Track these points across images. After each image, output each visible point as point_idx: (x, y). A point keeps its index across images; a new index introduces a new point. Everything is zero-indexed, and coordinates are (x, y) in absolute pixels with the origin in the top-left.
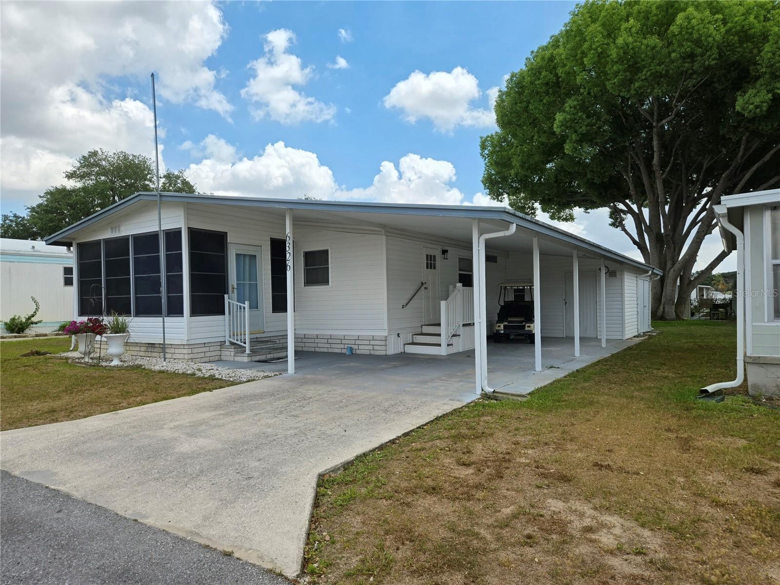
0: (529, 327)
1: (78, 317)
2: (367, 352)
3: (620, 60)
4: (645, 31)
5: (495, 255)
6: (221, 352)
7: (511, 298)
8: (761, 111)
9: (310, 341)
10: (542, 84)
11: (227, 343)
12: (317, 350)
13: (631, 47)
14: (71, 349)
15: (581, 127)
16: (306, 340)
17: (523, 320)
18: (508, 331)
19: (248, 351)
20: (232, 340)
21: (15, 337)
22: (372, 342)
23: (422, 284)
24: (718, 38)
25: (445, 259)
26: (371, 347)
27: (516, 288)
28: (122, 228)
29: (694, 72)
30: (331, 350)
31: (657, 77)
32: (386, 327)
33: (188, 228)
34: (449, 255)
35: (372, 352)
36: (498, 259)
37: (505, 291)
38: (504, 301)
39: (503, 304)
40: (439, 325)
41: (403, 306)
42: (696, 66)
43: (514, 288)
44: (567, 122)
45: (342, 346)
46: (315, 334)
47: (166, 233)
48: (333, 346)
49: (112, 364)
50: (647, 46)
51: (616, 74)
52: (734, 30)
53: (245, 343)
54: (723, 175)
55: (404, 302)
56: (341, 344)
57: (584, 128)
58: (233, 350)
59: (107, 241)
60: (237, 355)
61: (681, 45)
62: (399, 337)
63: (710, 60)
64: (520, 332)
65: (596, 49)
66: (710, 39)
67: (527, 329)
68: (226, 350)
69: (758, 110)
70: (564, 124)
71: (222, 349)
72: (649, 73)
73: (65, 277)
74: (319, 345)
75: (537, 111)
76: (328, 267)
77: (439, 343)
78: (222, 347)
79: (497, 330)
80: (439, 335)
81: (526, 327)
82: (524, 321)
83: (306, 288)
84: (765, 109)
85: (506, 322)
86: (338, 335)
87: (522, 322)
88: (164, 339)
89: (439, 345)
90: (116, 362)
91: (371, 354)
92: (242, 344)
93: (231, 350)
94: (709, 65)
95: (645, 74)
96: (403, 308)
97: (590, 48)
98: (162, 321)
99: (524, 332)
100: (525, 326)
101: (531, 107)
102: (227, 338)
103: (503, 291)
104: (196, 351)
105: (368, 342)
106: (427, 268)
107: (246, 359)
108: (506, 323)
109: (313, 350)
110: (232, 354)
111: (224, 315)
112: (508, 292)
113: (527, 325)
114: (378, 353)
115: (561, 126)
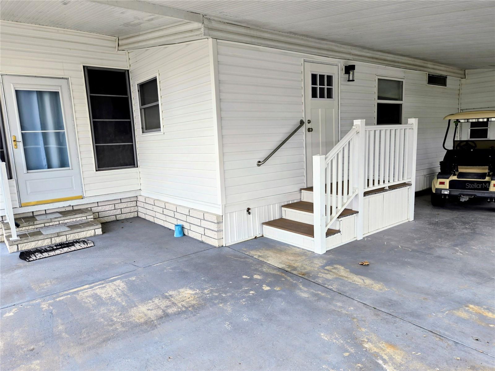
5: (444, 73)
7: (465, 135)
16: (147, 206)
17: (487, 171)
18: (456, 192)
23: (302, 123)
25: (349, 81)
27: (474, 121)
32: (219, 201)
34: (357, 73)
35: (204, 239)
36: (448, 81)
37: (456, 125)
38: (454, 141)
39: (451, 148)
41: (259, 162)
43: (471, 121)
46: (153, 200)
55: (261, 156)
62: (249, 213)
64: (480, 194)
76: (158, 105)
79: (437, 189)
82: (489, 176)
83: (144, 135)
85: (455, 175)
86: (172, 204)
87: (483, 176)
91: (201, 243)
96: (259, 165)
99: (486, 195)
100: (489, 183)
103: (453, 125)
106: (314, 95)
108: (455, 178)
112: (461, 127)
114: (209, 241)
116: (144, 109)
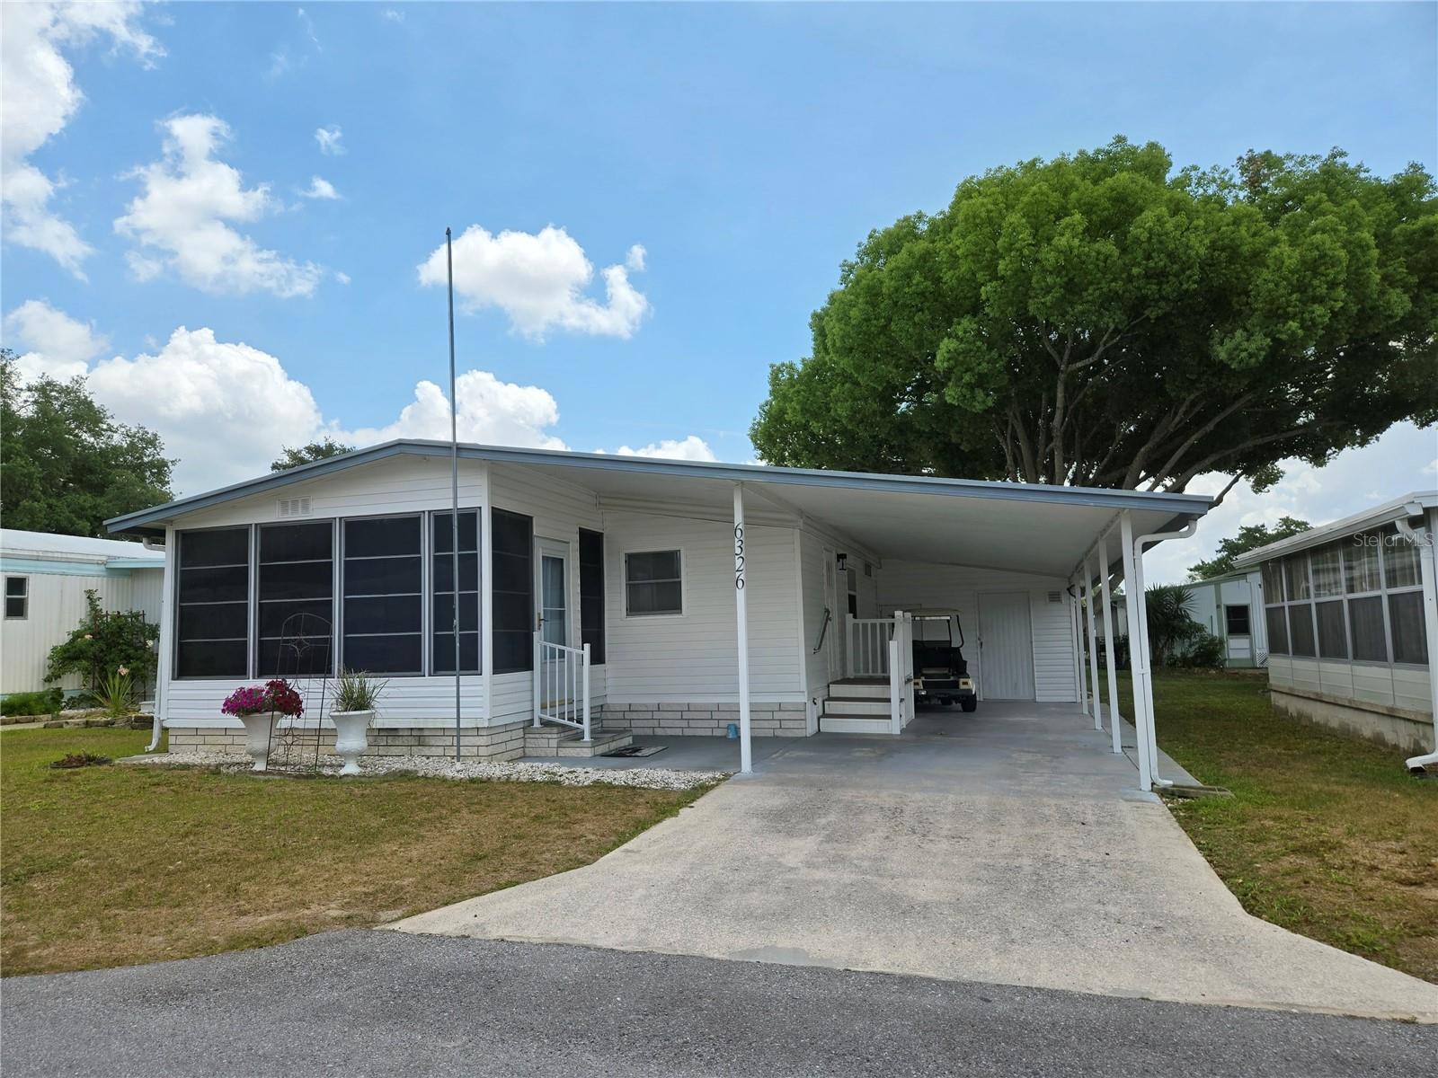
0: (966, 683)
1: (171, 681)
2: (770, 733)
3: (1058, 270)
4: (1094, 231)
6: (525, 741)
8: (1257, 361)
9: (641, 715)
10: (914, 293)
11: (537, 724)
12: (659, 732)
13: (1076, 252)
14: (151, 748)
15: (979, 364)
16: (634, 715)
17: (951, 672)
18: (930, 692)
19: (587, 738)
20: (548, 717)
21: (17, 722)
22: (778, 715)
23: (827, 611)
24: (1202, 251)
25: (840, 569)
26: (777, 724)
28: (313, 504)
29: (1163, 298)
30: (688, 732)
31: (1109, 299)
32: (804, 687)
33: (493, 508)
35: (779, 733)
36: (873, 571)
40: (886, 681)
41: (815, 650)
42: (1167, 289)
44: (959, 354)
45: (714, 724)
46: (654, 704)
47: (436, 517)
48: (692, 724)
49: (343, 772)
50: (1098, 253)
51: (1048, 290)
52: (1221, 243)
53: (580, 721)
54: (1143, 450)
55: (815, 644)
56: (712, 719)
57: (984, 365)
58: (555, 736)
59: (267, 531)
60: (564, 745)
61: (1148, 257)
62: (815, 703)
63: (1190, 282)
64: (953, 692)
65: (1020, 250)
66: (1193, 253)
67: (962, 687)
68: (537, 736)
69: (1253, 360)
70: (953, 356)
71: (527, 736)
72: (1097, 293)
73: (8, 599)
74: (663, 723)
75: (904, 335)
76: (680, 582)
77: (887, 714)
78: (527, 731)
80: (888, 700)
81: (961, 683)
82: (954, 675)
83: (630, 619)
84: (1261, 358)
86: (704, 704)
87: (951, 676)
88: (458, 718)
89: (889, 717)
90: (351, 768)
91: (776, 737)
92: (575, 724)
93: (549, 736)
94: (1187, 291)
95: (1091, 293)
96: (814, 653)
97: (1009, 248)
98: (455, 684)
99: (958, 693)
100: (954, 682)
101: (893, 326)
102: (538, 713)
104: (497, 739)
105: (769, 715)
106: (828, 584)
107: (587, 753)
108: (924, 678)
109: (649, 732)
110: (554, 743)
111: (532, 669)
113: (962, 680)
114: (790, 734)
115: (949, 359)
116: (630, 585)
